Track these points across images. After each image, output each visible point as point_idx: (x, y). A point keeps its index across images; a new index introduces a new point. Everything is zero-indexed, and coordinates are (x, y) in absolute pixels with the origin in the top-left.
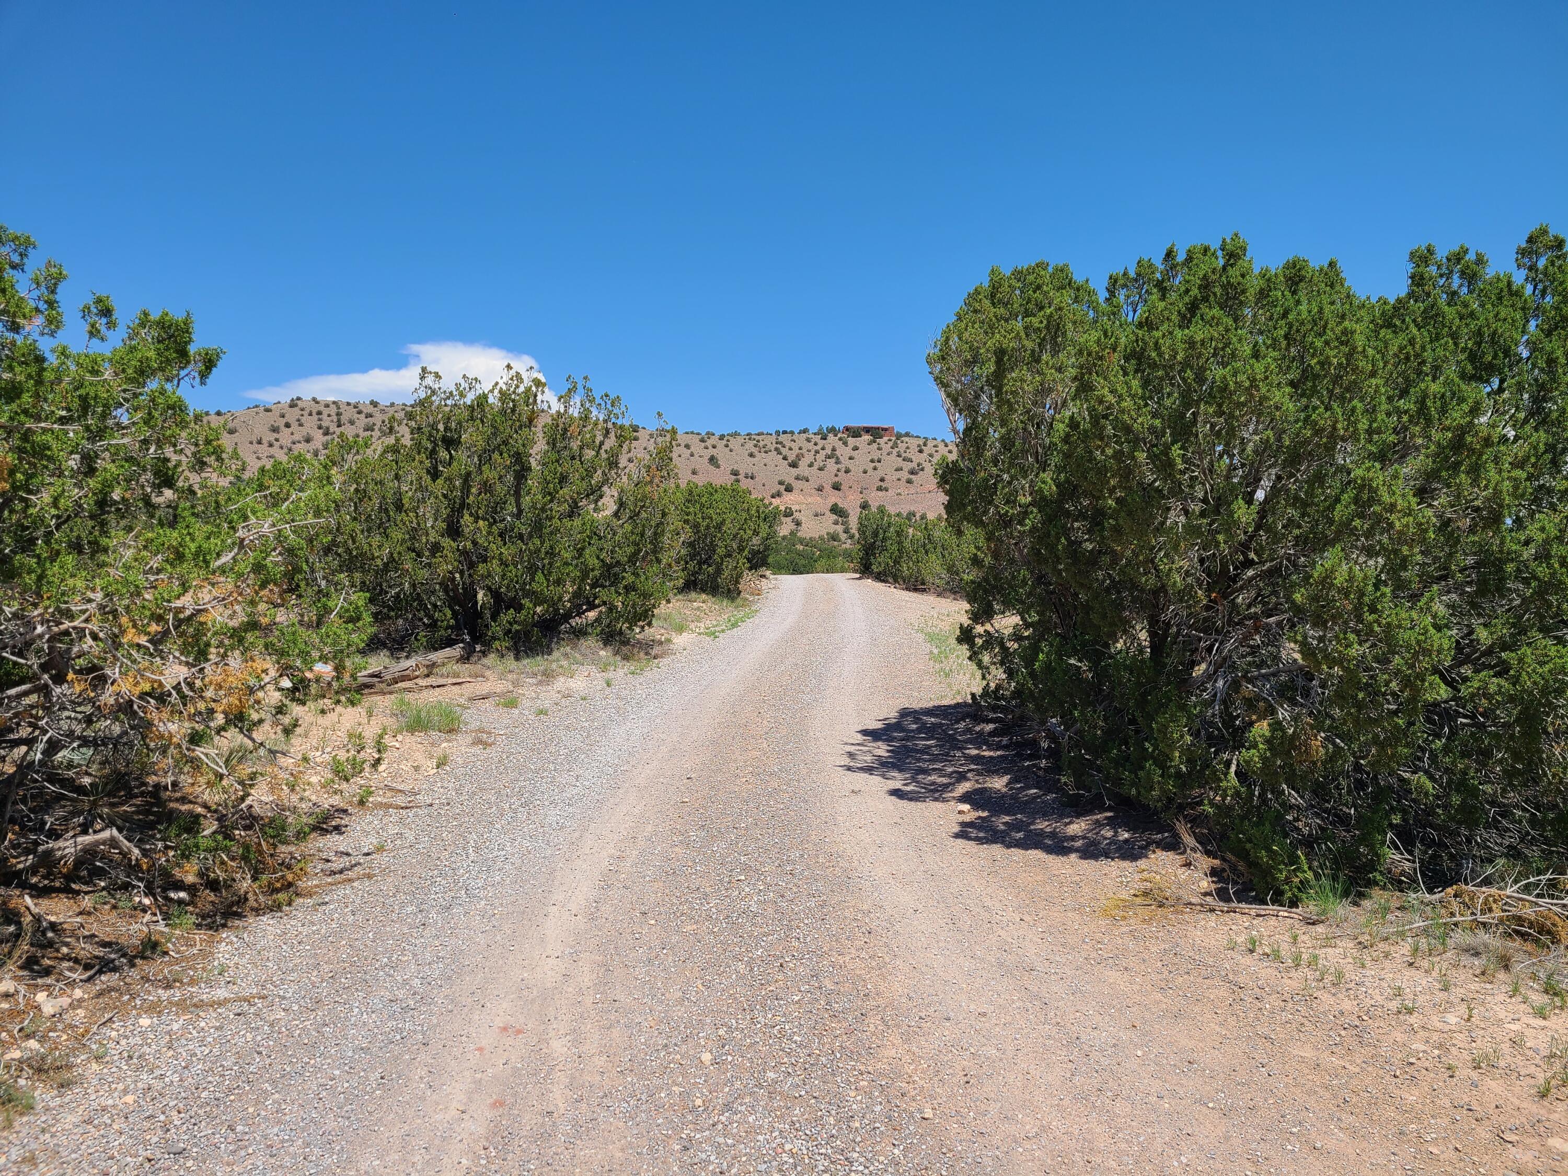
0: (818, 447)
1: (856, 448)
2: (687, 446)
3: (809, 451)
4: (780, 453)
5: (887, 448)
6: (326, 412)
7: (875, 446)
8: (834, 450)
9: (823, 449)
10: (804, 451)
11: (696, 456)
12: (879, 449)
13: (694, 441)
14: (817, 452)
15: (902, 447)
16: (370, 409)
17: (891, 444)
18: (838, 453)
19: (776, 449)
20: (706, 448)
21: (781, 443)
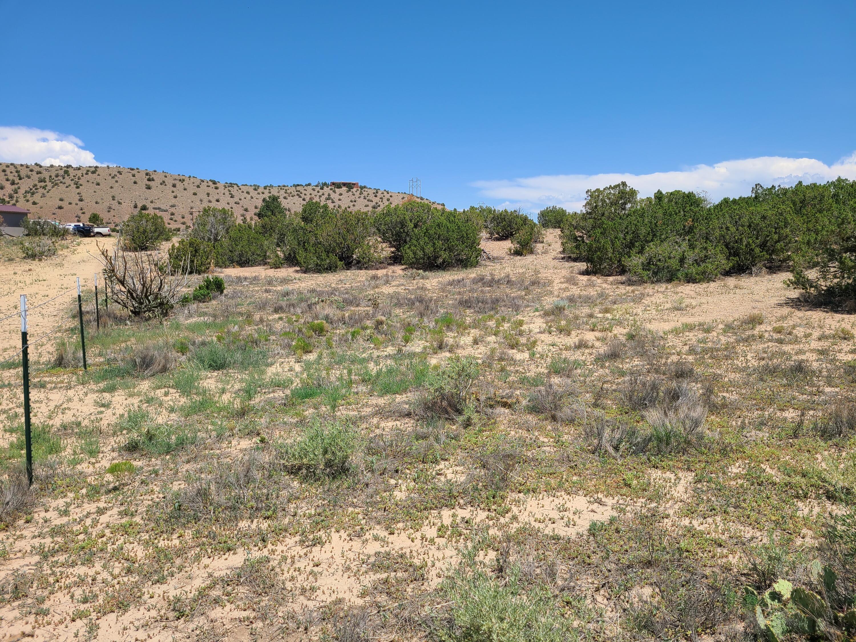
0: (320, 194)
1: (341, 194)
2: (248, 193)
3: (316, 196)
4: (300, 197)
5: (357, 194)
6: (8, 170)
7: (350, 193)
8: (329, 195)
9: (323, 194)
10: (313, 196)
11: (255, 198)
12: (354, 195)
13: (251, 190)
14: (320, 196)
15: (365, 194)
16: (38, 169)
17: (359, 192)
18: (332, 196)
19: (298, 195)
20: (259, 194)
21: (299, 191)
